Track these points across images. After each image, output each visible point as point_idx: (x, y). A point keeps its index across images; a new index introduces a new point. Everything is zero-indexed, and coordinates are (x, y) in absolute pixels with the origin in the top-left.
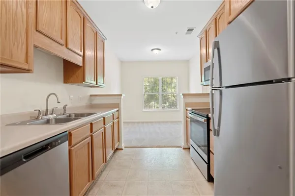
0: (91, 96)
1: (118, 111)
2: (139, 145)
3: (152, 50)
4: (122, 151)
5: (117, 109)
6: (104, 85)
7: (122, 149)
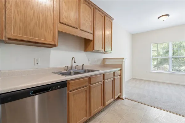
0: (104, 59)
1: (121, 70)
2: (139, 101)
3: (159, 18)
4: (123, 100)
5: (120, 69)
6: (111, 51)
7: (123, 99)
